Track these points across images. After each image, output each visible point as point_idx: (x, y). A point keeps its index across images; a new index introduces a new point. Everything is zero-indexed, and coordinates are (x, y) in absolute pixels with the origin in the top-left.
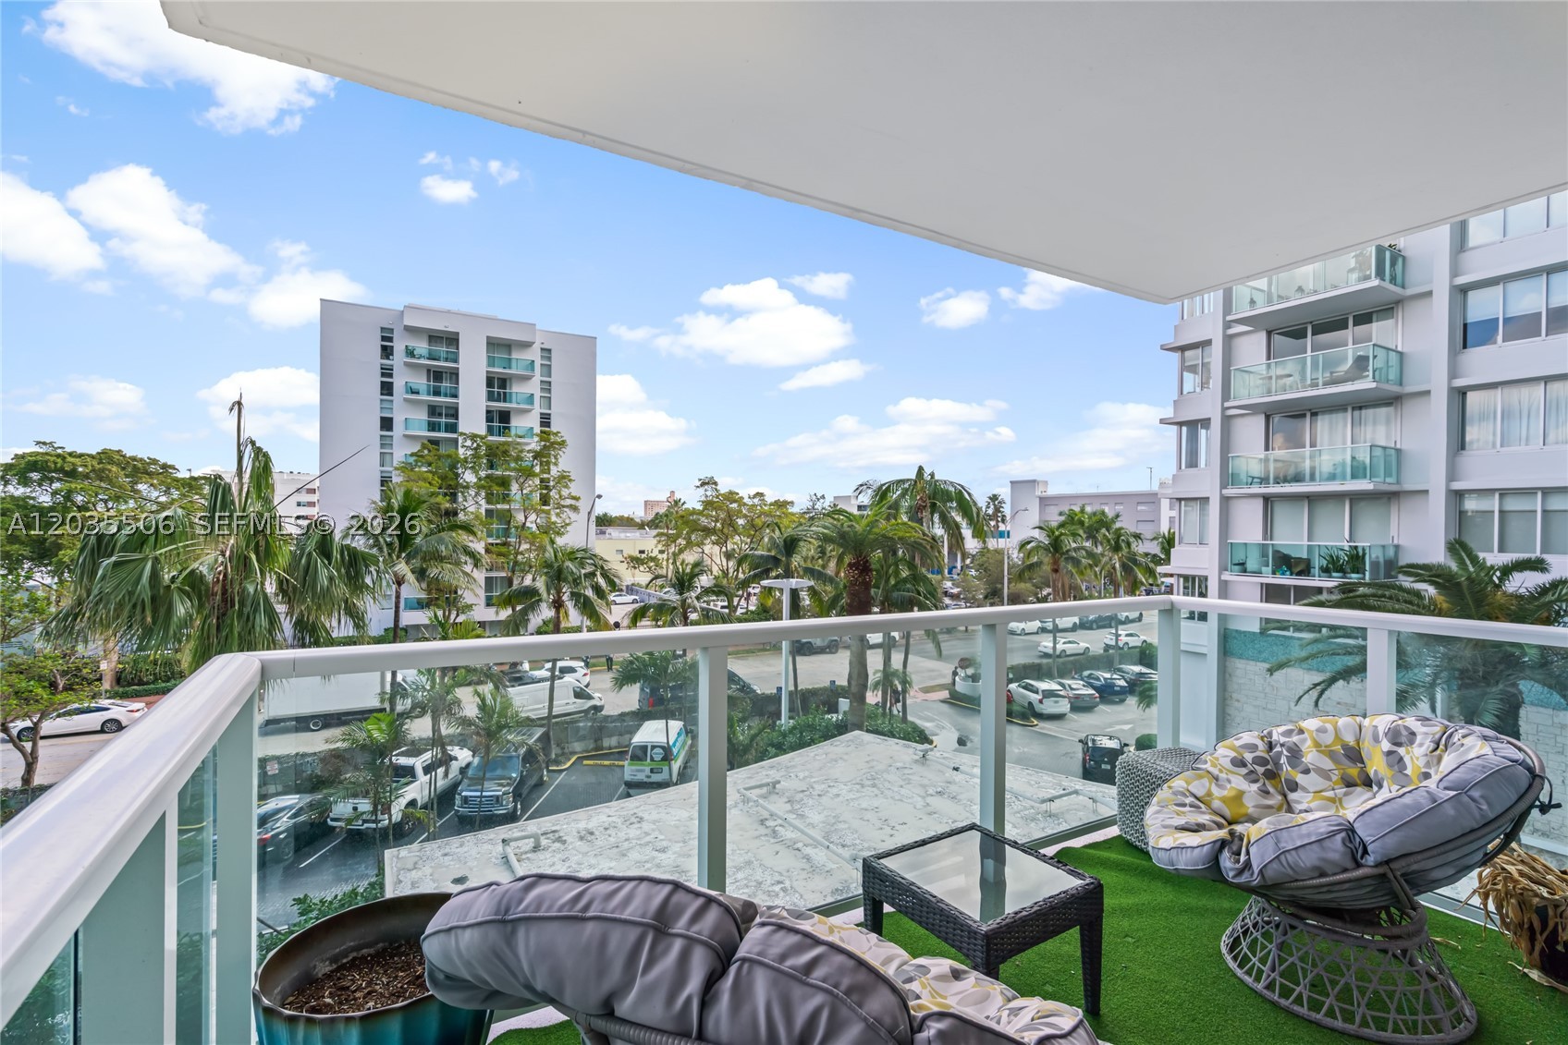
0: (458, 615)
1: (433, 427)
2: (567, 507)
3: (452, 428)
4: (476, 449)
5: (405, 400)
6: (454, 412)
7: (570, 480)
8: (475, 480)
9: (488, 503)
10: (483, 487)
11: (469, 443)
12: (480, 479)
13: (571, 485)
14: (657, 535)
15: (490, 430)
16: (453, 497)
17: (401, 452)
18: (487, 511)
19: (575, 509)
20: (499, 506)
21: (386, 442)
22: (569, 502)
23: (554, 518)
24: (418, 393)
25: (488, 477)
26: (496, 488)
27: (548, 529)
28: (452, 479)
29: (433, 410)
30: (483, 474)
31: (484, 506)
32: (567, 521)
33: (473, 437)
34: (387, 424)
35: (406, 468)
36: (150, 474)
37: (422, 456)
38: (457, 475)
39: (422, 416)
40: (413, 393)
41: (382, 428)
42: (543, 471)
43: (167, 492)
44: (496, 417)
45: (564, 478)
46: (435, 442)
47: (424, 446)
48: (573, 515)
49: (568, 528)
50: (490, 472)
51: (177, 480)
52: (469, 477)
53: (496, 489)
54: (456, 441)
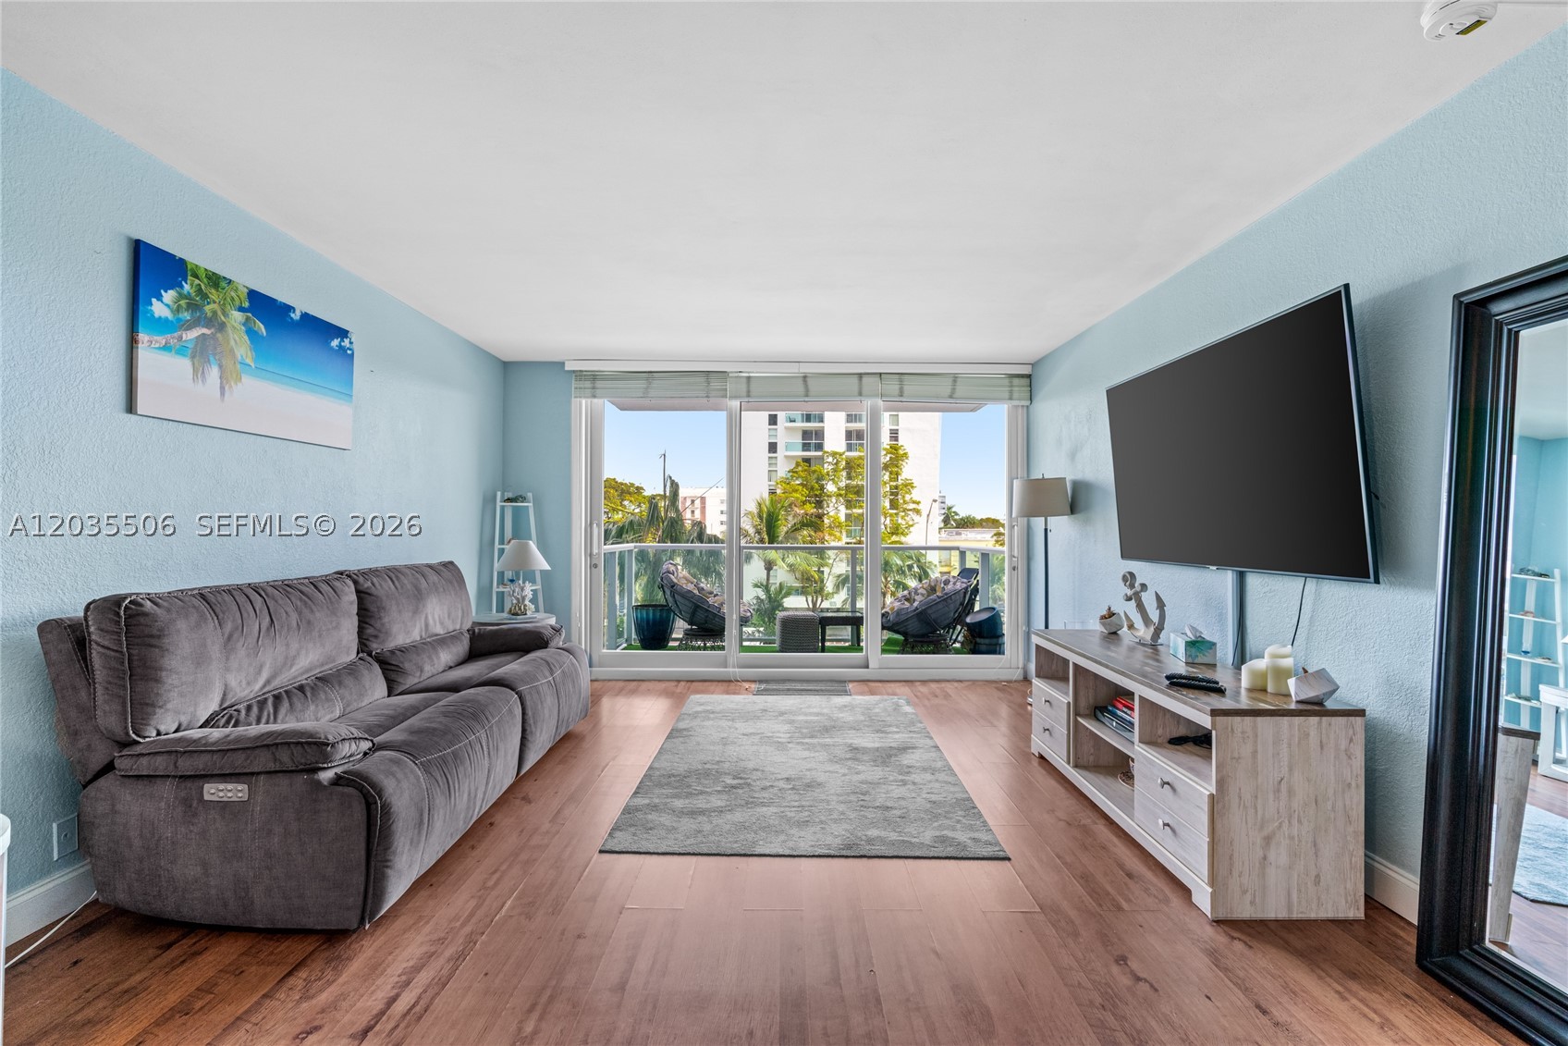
0: (822, 601)
1: (806, 447)
2: (911, 510)
3: (819, 447)
4: (836, 464)
5: (786, 428)
6: (819, 434)
7: (912, 487)
8: (836, 490)
9: (847, 508)
10: (841, 495)
11: (830, 459)
12: (839, 489)
13: (914, 491)
14: (995, 535)
15: (850, 448)
16: (819, 504)
17: (783, 469)
18: (846, 515)
19: (918, 512)
20: (854, 511)
21: (772, 462)
22: (912, 506)
23: (900, 521)
24: (794, 421)
25: (847, 486)
26: (852, 495)
27: (896, 530)
28: (817, 490)
29: (806, 434)
30: (842, 484)
31: (843, 510)
32: (911, 523)
33: (834, 454)
34: (773, 447)
35: (786, 482)
36: (630, 493)
37: (796, 472)
38: (822, 488)
39: (799, 440)
40: (791, 421)
41: (770, 452)
42: (891, 480)
43: (639, 506)
44: (854, 435)
45: (909, 485)
46: (807, 460)
47: (798, 465)
48: (916, 518)
49: (911, 529)
50: (848, 482)
51: (644, 497)
52: (831, 488)
53: (853, 497)
54: (821, 458)
